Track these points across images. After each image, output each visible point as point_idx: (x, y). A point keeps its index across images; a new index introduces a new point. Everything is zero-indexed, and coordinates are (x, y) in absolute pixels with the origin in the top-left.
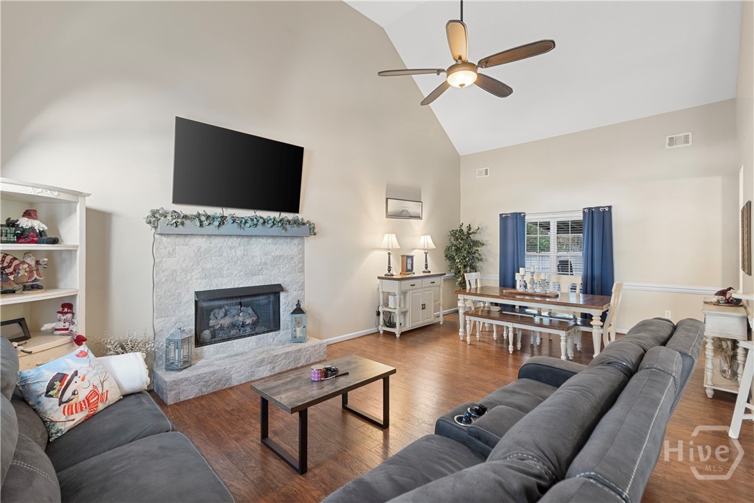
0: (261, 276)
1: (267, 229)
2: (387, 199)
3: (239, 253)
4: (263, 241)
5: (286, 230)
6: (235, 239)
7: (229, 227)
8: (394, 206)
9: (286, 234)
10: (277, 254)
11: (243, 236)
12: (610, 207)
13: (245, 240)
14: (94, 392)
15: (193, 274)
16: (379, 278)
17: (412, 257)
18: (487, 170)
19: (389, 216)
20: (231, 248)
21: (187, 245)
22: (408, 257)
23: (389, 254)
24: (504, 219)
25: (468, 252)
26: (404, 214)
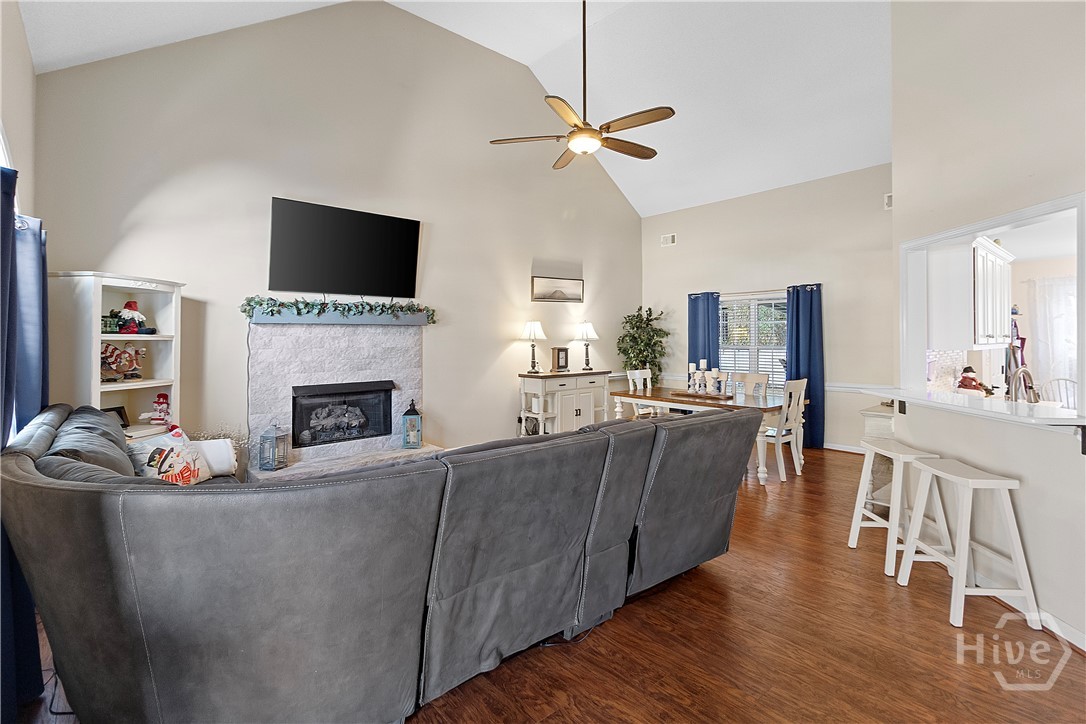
0: (369, 371)
1: (375, 317)
2: (533, 277)
3: (343, 345)
4: (371, 330)
5: (397, 317)
6: (339, 328)
7: (330, 315)
8: (542, 285)
9: (398, 323)
10: (388, 345)
11: (349, 325)
12: (819, 286)
13: (350, 329)
14: (187, 468)
15: (291, 366)
16: (520, 376)
17: (566, 350)
18: (673, 237)
19: (537, 298)
20: (334, 338)
21: (285, 335)
22: (560, 350)
23: (533, 346)
24: (694, 300)
25: (647, 345)
26: (557, 295)
